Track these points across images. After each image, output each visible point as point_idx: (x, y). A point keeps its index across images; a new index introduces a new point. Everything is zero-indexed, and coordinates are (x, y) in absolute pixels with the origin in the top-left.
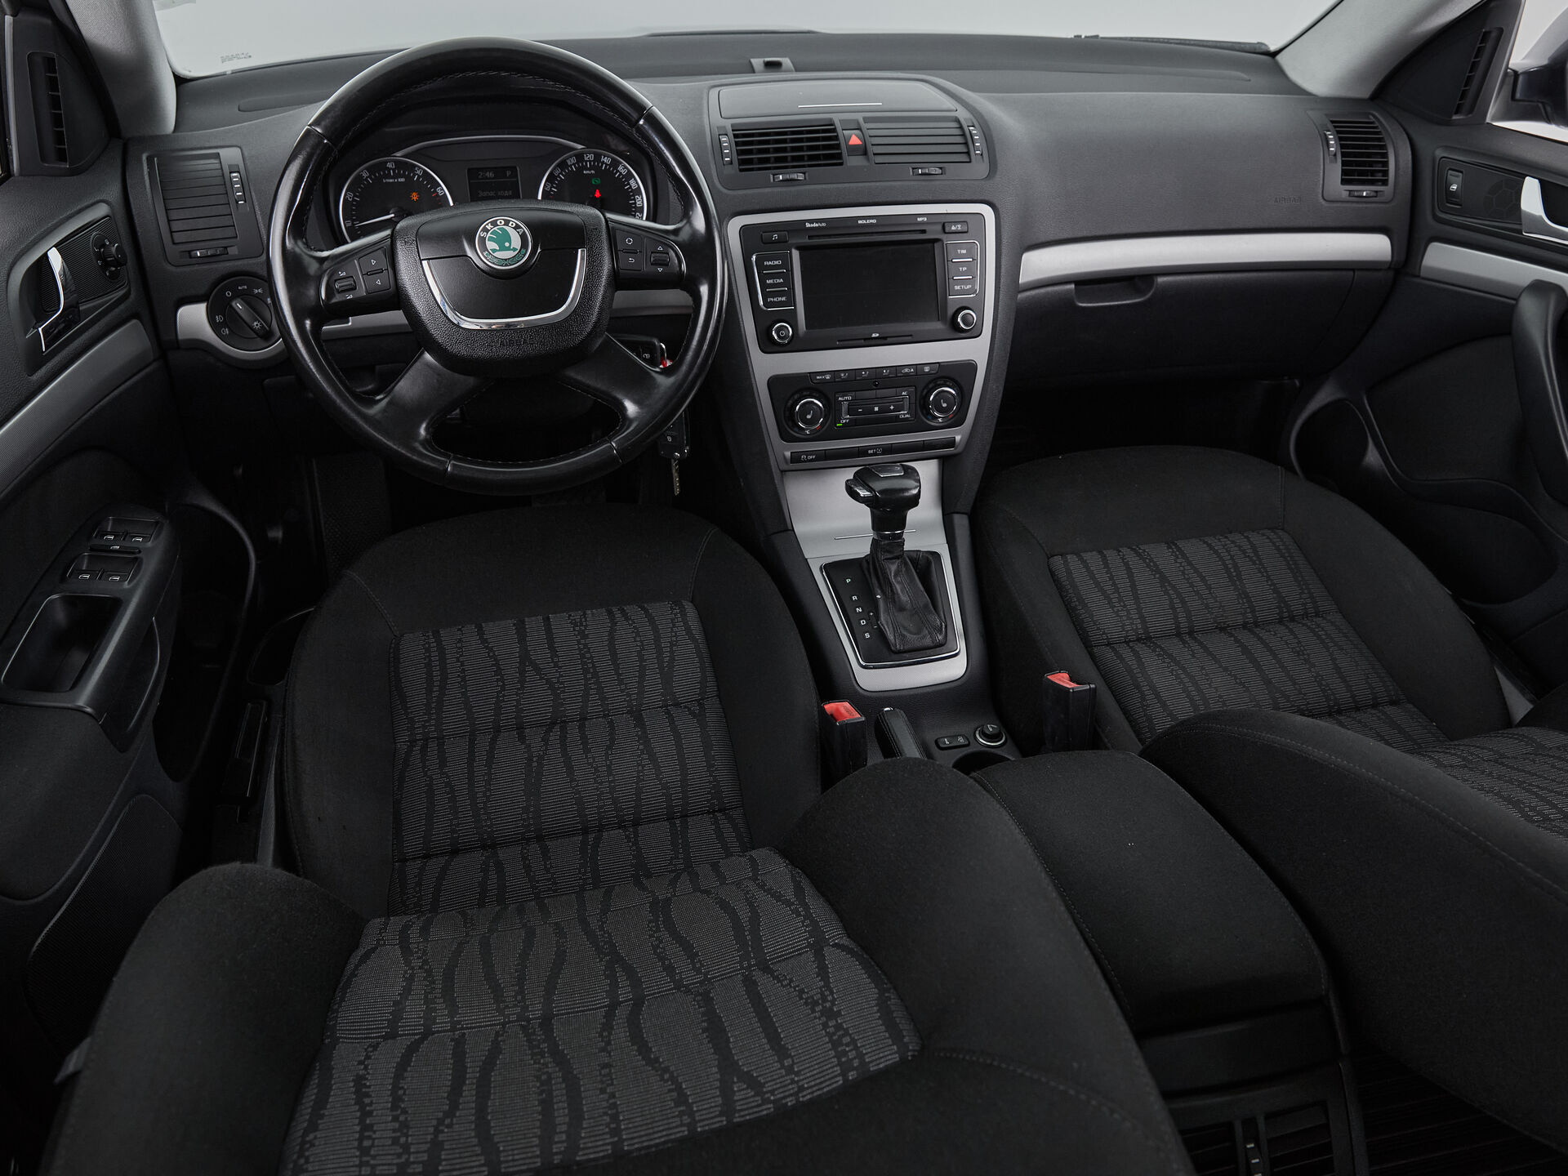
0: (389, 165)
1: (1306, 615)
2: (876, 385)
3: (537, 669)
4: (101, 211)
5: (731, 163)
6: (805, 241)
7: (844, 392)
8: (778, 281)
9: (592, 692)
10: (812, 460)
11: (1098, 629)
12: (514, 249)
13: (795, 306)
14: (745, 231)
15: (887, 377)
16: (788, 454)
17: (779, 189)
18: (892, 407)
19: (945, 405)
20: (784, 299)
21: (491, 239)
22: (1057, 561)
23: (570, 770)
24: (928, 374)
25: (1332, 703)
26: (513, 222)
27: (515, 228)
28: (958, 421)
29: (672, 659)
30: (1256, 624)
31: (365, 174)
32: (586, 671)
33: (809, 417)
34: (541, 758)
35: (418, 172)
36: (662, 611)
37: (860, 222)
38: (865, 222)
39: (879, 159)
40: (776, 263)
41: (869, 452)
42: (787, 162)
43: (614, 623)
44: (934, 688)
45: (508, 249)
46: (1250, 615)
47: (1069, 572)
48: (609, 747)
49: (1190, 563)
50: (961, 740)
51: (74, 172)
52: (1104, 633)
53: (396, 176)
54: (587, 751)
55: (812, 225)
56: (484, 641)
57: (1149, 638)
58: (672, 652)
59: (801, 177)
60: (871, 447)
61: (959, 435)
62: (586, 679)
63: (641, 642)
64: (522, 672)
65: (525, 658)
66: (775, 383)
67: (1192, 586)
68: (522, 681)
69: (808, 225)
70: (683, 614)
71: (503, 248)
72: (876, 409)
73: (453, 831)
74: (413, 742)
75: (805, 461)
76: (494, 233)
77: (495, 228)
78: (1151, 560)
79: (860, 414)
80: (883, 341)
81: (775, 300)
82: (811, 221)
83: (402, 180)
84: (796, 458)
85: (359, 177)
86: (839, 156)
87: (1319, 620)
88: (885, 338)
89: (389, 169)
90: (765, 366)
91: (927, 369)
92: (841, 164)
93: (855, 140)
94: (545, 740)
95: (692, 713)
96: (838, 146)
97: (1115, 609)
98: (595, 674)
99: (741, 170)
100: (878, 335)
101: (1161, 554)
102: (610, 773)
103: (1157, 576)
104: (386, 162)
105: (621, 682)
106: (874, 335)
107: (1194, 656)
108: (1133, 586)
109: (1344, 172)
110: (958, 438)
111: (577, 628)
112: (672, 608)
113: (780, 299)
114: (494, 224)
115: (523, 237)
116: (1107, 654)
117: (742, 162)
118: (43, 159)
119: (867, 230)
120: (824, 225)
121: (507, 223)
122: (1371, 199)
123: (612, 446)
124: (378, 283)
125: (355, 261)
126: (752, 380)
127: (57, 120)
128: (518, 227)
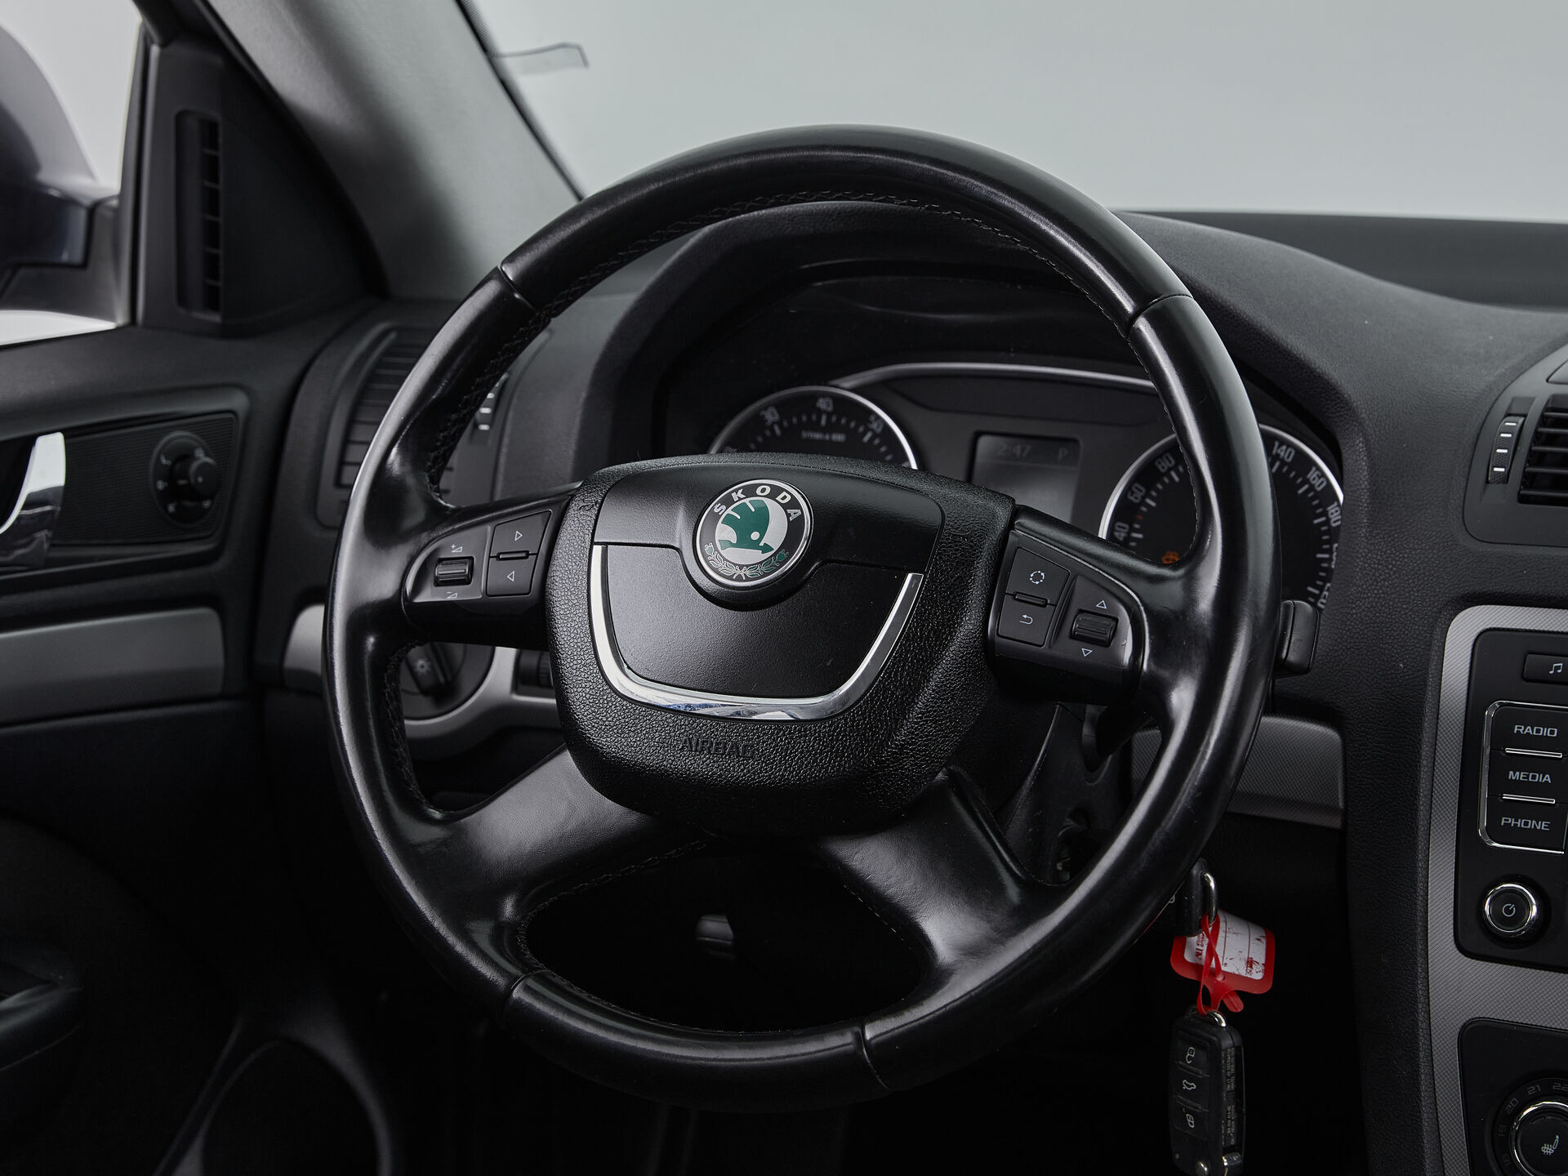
0: (822, 404)
4: (238, 402)
5: (1505, 479)
8: (1539, 778)
12: (766, 548)
14: (1487, 642)
20: (1542, 826)
21: (729, 521)
26: (790, 491)
27: (785, 507)
31: (771, 416)
33: (1548, 1150)
35: (874, 426)
40: (1545, 732)
45: (754, 545)
51: (226, 332)
53: (831, 428)
66: (1480, 1039)
71: (744, 542)
76: (742, 509)
77: (747, 501)
81: (1520, 823)
83: (841, 437)
85: (758, 419)
89: (820, 412)
99: (1523, 499)
104: (815, 396)
113: (1532, 824)
114: (750, 492)
115: (795, 527)
117: (1529, 480)
118: (182, 299)
121: (775, 492)
123: (860, 1037)
124: (513, 576)
125: (489, 528)
126: (1421, 1016)
127: (212, 234)
128: (794, 504)
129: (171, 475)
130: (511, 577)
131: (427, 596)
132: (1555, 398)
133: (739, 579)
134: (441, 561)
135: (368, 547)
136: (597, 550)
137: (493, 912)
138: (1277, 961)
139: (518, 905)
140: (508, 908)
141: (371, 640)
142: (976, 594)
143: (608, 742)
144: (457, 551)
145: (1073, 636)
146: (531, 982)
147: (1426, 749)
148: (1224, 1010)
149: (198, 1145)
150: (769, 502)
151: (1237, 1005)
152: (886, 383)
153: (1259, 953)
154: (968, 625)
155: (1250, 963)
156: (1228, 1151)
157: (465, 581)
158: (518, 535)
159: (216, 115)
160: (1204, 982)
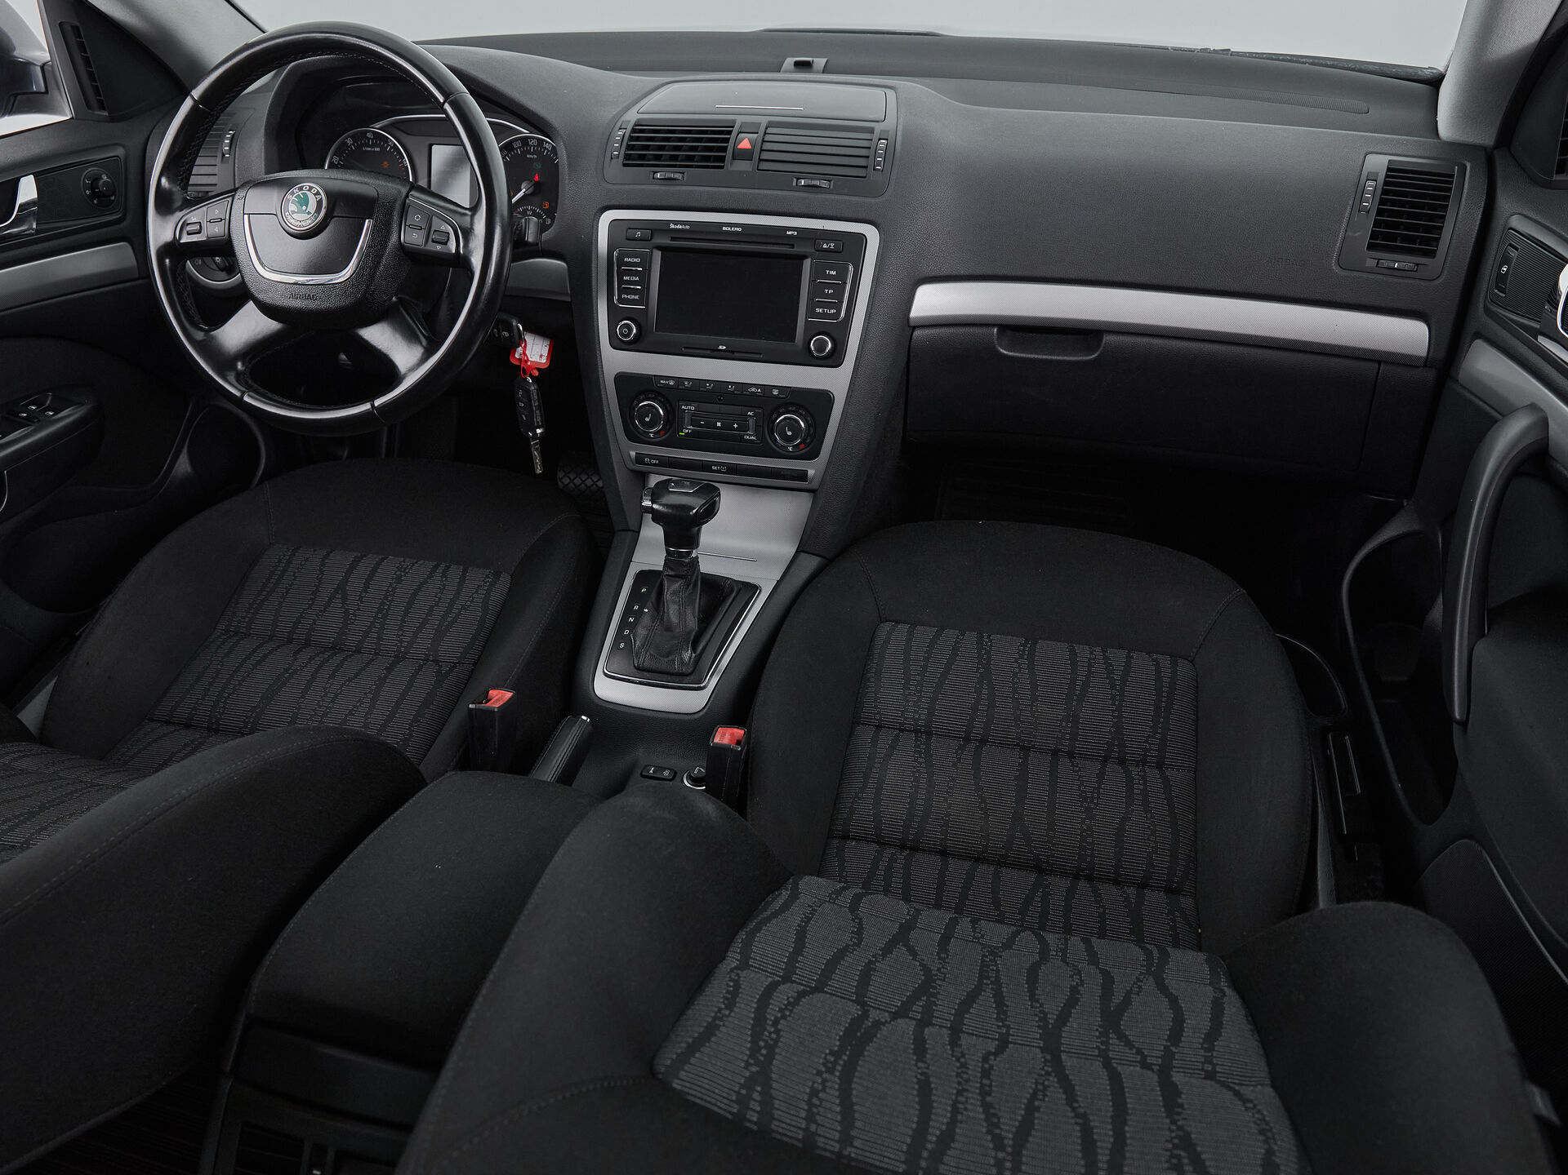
0: (369, 135)
1: (1143, 762)
2: (720, 400)
3: (344, 599)
4: (120, 152)
5: (618, 156)
6: (666, 241)
7: (689, 401)
8: (634, 279)
9: (374, 630)
10: (655, 465)
11: (876, 707)
12: (309, 213)
13: (647, 306)
14: (614, 225)
15: (732, 393)
16: (633, 454)
17: (657, 187)
18: (736, 426)
19: (789, 433)
20: (637, 297)
21: (294, 202)
22: (886, 627)
23: (308, 686)
24: (776, 397)
25: (1084, 865)
26: (316, 187)
27: (315, 195)
28: (813, 454)
29: (455, 620)
30: (1071, 755)
31: (350, 141)
32: (380, 610)
33: (647, 419)
34: (295, 672)
35: (388, 143)
36: (477, 577)
37: (724, 228)
38: (729, 229)
39: (764, 166)
40: (635, 260)
41: (714, 468)
42: (677, 161)
43: (430, 576)
44: (665, 715)
45: (304, 212)
46: (1067, 743)
47: (887, 641)
48: (350, 680)
49: (1031, 667)
50: (666, 773)
51: (112, 119)
52: (879, 713)
53: (372, 146)
54: (332, 676)
55: (676, 227)
56: (323, 564)
57: (929, 734)
58: (459, 614)
59: (678, 176)
60: (716, 464)
61: (813, 469)
62: (375, 618)
63: (440, 598)
64: (332, 597)
65: (341, 588)
66: (622, 379)
67: (1015, 691)
68: (327, 606)
69: (672, 226)
70: (492, 584)
71: (300, 210)
72: (719, 424)
73: (194, 709)
74: (227, 631)
75: (648, 464)
76: (298, 196)
77: (299, 193)
78: (988, 653)
79: (701, 426)
80: (730, 355)
81: (629, 297)
82: (676, 222)
83: (377, 149)
84: (640, 459)
85: (344, 143)
86: (722, 159)
87: (1153, 774)
88: (733, 352)
89: (368, 139)
90: (615, 361)
91: (775, 392)
92: (722, 167)
93: (745, 144)
94: (311, 659)
95: (438, 672)
96: (725, 149)
97: (907, 692)
98: (385, 617)
99: (625, 165)
100: (724, 348)
101: (1006, 649)
102: (332, 702)
103: (981, 670)
104: (365, 132)
105: (401, 628)
106: (720, 347)
107: (955, 765)
108: (945, 675)
109: (1374, 235)
110: (811, 472)
111: (398, 573)
112: (487, 577)
113: (633, 297)
114: (301, 188)
115: (319, 203)
116: (865, 734)
117: (627, 157)
118: (89, 106)
119: (732, 237)
120: (687, 227)
121: (311, 188)
122: (1403, 274)
123: (373, 405)
124: (217, 230)
125: (205, 208)
126: (600, 373)
127: (92, 76)
128: (318, 193)
129: (93, 187)
130: (216, 230)
131: (185, 239)
132: (638, 120)
133: (300, 226)
134: (188, 224)
135: (159, 216)
136: (246, 216)
137: (234, 368)
138: (552, 354)
139: (243, 365)
140: (240, 366)
141: (167, 261)
142: (395, 226)
143: (261, 297)
144: (194, 220)
145: (433, 241)
146: (251, 393)
147: (594, 269)
148: (531, 376)
149: (185, 450)
150: (308, 193)
151: (536, 373)
152: (393, 124)
153: (545, 351)
154: (394, 239)
155: (541, 356)
156: (539, 427)
157: (199, 232)
158: (217, 212)
159: (78, 24)
160: (522, 365)
